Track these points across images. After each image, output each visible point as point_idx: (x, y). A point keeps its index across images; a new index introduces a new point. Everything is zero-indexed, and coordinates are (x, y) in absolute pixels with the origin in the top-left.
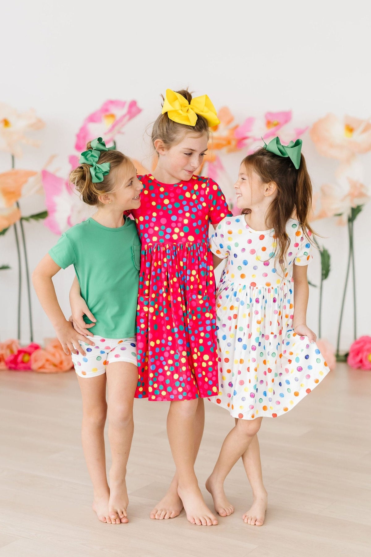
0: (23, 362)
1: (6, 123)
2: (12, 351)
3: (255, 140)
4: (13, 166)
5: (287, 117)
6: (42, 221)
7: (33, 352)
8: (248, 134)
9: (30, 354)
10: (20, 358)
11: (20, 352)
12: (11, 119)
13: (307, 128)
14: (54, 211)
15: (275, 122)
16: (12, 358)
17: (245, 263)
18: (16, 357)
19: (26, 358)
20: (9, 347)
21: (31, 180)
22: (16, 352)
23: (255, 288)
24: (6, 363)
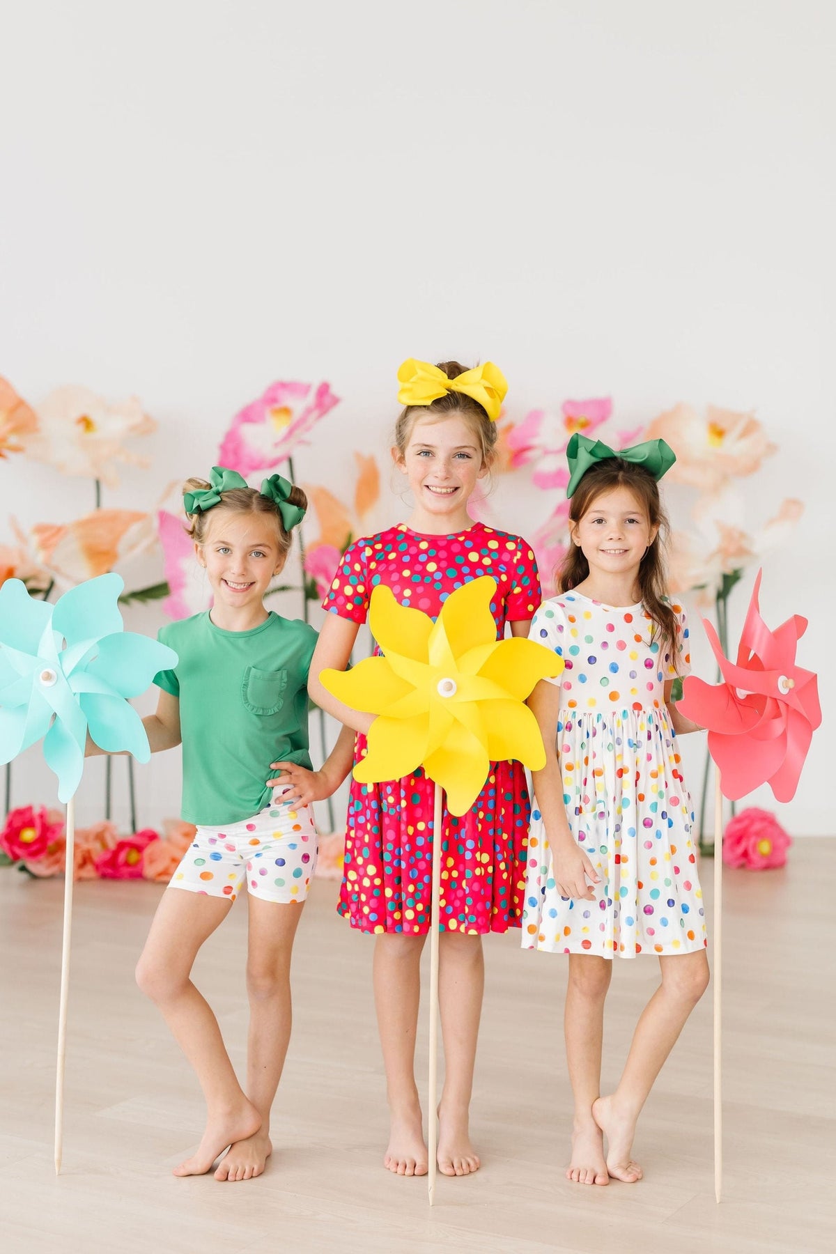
0: (127, 864)
1: (86, 422)
2: (104, 845)
3: (547, 452)
4: (98, 505)
5: (603, 409)
6: (155, 605)
7: (147, 845)
8: (534, 441)
9: (139, 849)
10: (122, 857)
11: (122, 845)
12: (95, 417)
13: (640, 429)
14: (181, 585)
15: (582, 419)
16: (108, 856)
17: (614, 668)
18: (115, 854)
19: (134, 857)
20: (100, 837)
21: (135, 528)
22: (112, 846)
23: (641, 712)
24: (97, 867)
